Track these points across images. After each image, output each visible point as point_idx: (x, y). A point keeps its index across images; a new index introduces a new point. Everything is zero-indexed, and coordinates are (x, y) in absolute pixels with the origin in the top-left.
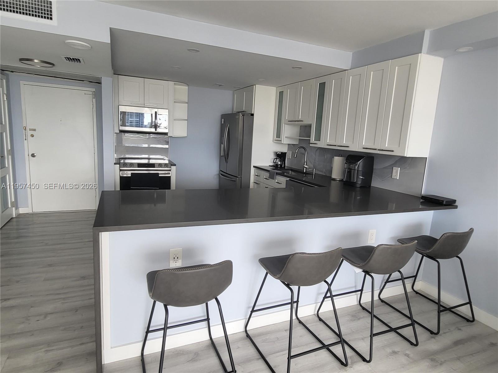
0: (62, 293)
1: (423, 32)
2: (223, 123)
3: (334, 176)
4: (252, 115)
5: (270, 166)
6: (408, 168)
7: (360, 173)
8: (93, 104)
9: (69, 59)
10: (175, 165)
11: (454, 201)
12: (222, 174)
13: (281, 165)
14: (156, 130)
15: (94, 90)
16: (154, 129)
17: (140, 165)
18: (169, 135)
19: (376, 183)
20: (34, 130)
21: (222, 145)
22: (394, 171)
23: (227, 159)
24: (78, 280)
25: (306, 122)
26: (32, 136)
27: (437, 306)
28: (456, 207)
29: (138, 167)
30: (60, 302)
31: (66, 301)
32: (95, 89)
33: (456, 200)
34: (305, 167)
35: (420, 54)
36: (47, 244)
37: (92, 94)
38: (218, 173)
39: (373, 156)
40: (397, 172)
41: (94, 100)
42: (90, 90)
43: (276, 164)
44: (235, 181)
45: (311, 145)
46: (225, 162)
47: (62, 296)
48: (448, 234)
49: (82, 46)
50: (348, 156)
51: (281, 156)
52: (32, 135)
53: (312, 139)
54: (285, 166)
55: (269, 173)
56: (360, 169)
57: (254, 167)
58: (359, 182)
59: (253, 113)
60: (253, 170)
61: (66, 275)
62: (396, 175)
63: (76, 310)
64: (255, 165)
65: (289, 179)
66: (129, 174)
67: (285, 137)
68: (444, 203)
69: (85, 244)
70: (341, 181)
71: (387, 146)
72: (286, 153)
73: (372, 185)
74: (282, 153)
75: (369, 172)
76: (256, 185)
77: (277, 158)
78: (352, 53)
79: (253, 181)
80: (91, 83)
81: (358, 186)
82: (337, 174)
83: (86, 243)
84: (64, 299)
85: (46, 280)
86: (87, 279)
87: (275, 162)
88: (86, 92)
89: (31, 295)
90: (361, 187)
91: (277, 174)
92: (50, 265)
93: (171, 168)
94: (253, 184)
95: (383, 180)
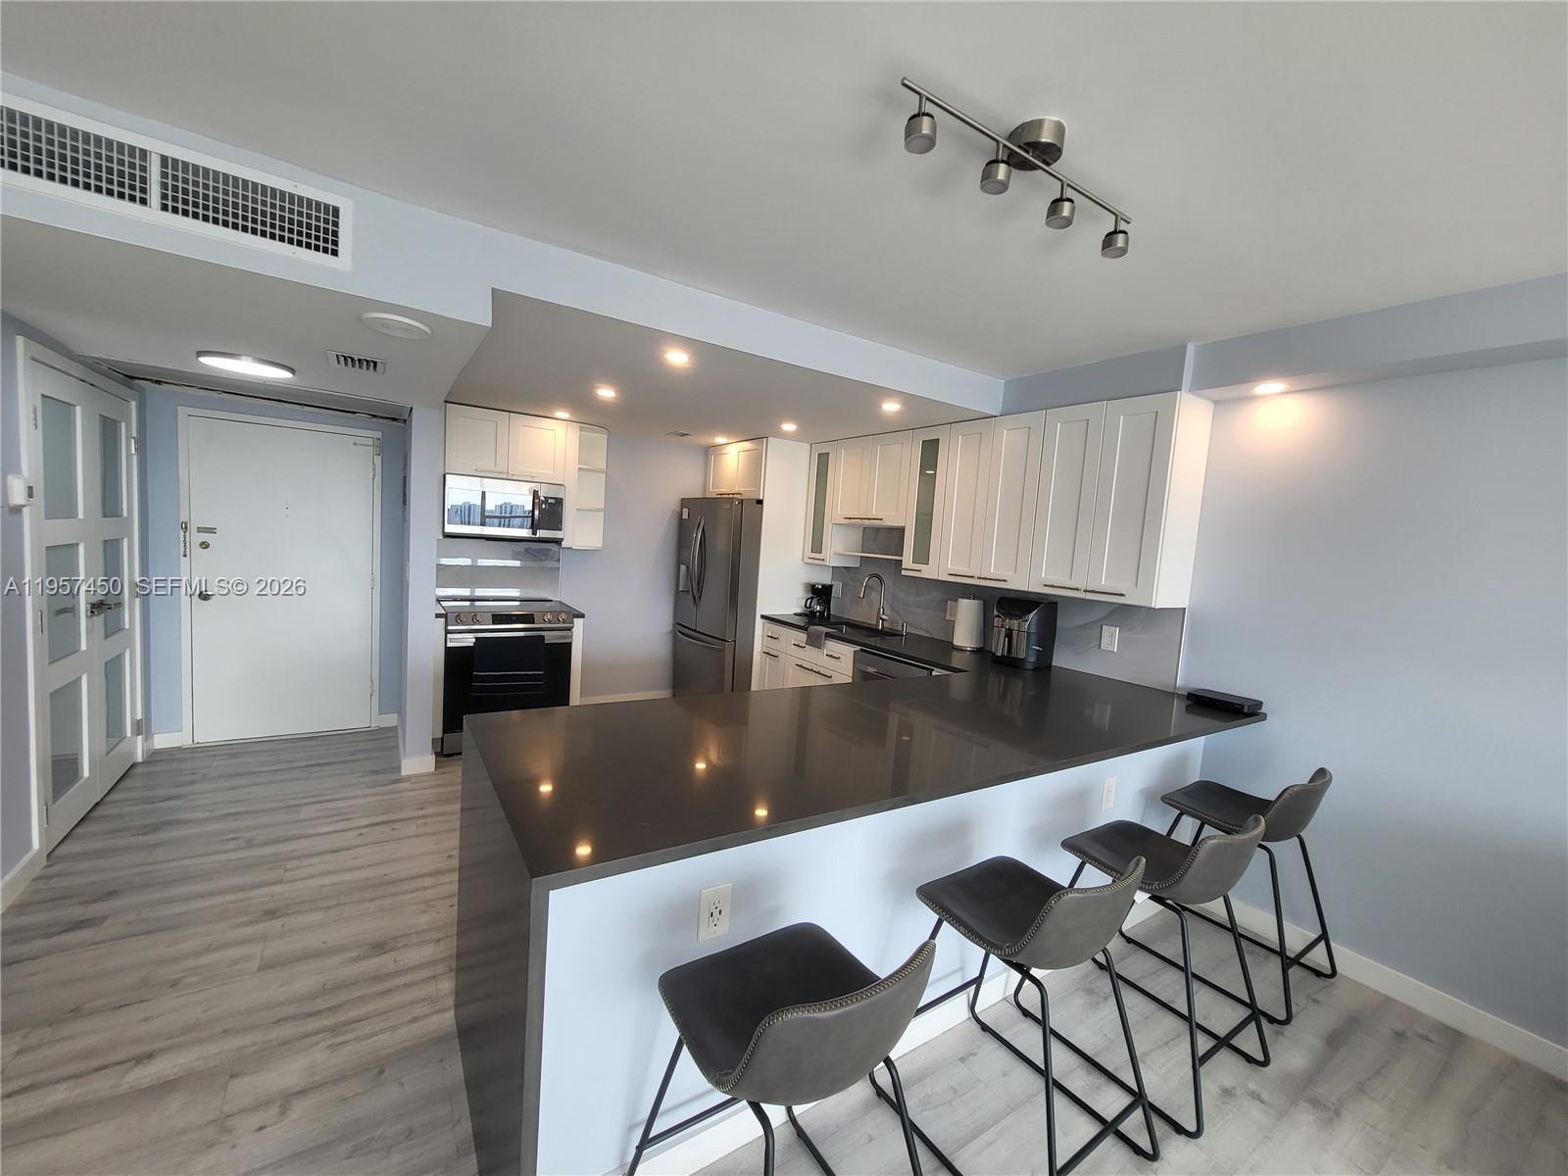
0: (325, 1009)
1: (1183, 349)
2: (685, 516)
3: (957, 642)
4: (760, 502)
5: (795, 614)
6: (1140, 628)
7: (1033, 638)
8: (374, 470)
9: (348, 360)
10: (582, 616)
11: (1260, 704)
12: (682, 631)
13: (822, 613)
14: (534, 533)
15: (379, 435)
16: (531, 531)
17: (498, 618)
18: (564, 544)
19: (1062, 659)
20: (212, 531)
21: (683, 567)
22: (1105, 633)
23: (697, 599)
24: (364, 958)
25: (891, 521)
26: (205, 545)
27: (1280, 961)
28: (1264, 717)
29: (494, 624)
30: (323, 1045)
31: (340, 1039)
32: (380, 433)
33: (1262, 703)
34: (883, 620)
35: (1179, 392)
36: (250, 844)
37: (371, 444)
38: (670, 628)
39: (1055, 600)
40: (1112, 635)
41: (378, 459)
42: (369, 435)
43: (811, 612)
44: (720, 650)
45: (903, 573)
46: (692, 605)
47: (327, 1021)
48: (1296, 789)
49: (408, 328)
50: (1001, 599)
51: (820, 593)
52: (203, 543)
53: (907, 559)
54: (829, 615)
55: (808, 634)
56: (1033, 630)
57: (763, 617)
58: (1032, 659)
59: (761, 498)
60: (759, 623)
61: (324, 943)
62: (1112, 642)
63: (378, 1069)
64: (763, 614)
65: (859, 648)
66: (468, 640)
67: (835, 554)
68: (1246, 710)
69: (360, 835)
70: (978, 651)
71: (1104, 582)
72: (831, 586)
73: (1053, 664)
74: (823, 586)
75: (1047, 636)
76: (768, 659)
77: (812, 598)
78: (1003, 381)
79: (760, 650)
80: (374, 420)
81: (1029, 666)
82: (965, 636)
83: (364, 831)
84: (334, 1030)
85: (267, 966)
86: (390, 951)
87: (808, 605)
88: (358, 440)
89: (226, 1027)
90: (1035, 669)
91: (828, 636)
92: (271, 914)
93: (573, 623)
94: (759, 657)
95: (1077, 653)
